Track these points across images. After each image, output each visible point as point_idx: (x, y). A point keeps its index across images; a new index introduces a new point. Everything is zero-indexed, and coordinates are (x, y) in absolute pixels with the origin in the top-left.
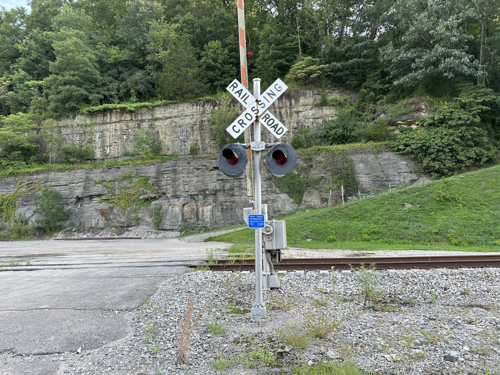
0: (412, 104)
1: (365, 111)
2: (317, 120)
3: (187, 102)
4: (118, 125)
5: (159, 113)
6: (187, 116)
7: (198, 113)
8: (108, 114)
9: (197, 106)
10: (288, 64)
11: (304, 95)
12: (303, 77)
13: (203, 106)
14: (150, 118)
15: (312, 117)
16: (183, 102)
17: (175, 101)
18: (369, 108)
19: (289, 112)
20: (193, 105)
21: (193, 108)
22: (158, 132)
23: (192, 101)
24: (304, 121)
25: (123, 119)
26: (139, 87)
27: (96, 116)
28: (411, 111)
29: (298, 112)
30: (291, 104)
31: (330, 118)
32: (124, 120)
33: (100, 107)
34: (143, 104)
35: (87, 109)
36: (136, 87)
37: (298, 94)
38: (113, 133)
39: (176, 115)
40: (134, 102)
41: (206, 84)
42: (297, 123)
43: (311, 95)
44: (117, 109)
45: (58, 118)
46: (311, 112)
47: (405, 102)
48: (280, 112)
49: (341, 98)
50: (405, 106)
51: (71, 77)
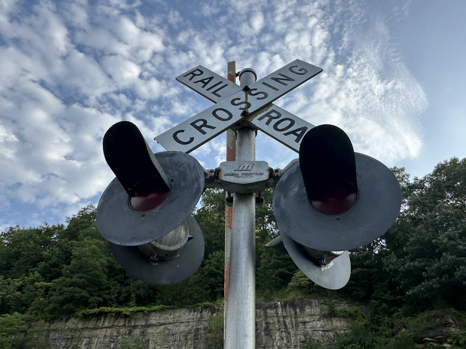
0: (435, 317)
1: (381, 325)
2: (327, 333)
3: (185, 307)
4: (109, 331)
5: (154, 319)
6: (182, 322)
7: (195, 320)
8: (103, 318)
9: (194, 312)
10: (290, 273)
11: (310, 304)
12: (307, 285)
13: (201, 312)
14: (144, 324)
15: (322, 329)
16: (181, 307)
17: (172, 306)
18: (385, 321)
19: (294, 322)
20: (190, 311)
21: (189, 314)
22: (148, 341)
23: (189, 306)
24: (313, 334)
25: (116, 324)
26: (139, 292)
27: (90, 320)
28: (438, 326)
29: (304, 323)
30: (296, 313)
31: (342, 332)
32: (116, 326)
33: (96, 310)
34: (139, 308)
35: (83, 311)
36: (138, 291)
37: (302, 303)
38: (102, 339)
39: (171, 321)
40: (131, 307)
41: (206, 290)
42: (305, 335)
43: (317, 304)
44: (112, 313)
45: (52, 320)
46: (319, 324)
47: (426, 315)
48: (284, 322)
49: (351, 309)
50: (428, 319)
51: (78, 279)
